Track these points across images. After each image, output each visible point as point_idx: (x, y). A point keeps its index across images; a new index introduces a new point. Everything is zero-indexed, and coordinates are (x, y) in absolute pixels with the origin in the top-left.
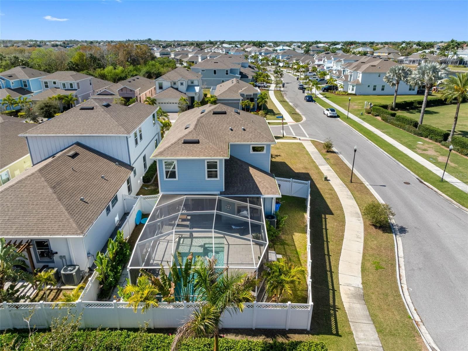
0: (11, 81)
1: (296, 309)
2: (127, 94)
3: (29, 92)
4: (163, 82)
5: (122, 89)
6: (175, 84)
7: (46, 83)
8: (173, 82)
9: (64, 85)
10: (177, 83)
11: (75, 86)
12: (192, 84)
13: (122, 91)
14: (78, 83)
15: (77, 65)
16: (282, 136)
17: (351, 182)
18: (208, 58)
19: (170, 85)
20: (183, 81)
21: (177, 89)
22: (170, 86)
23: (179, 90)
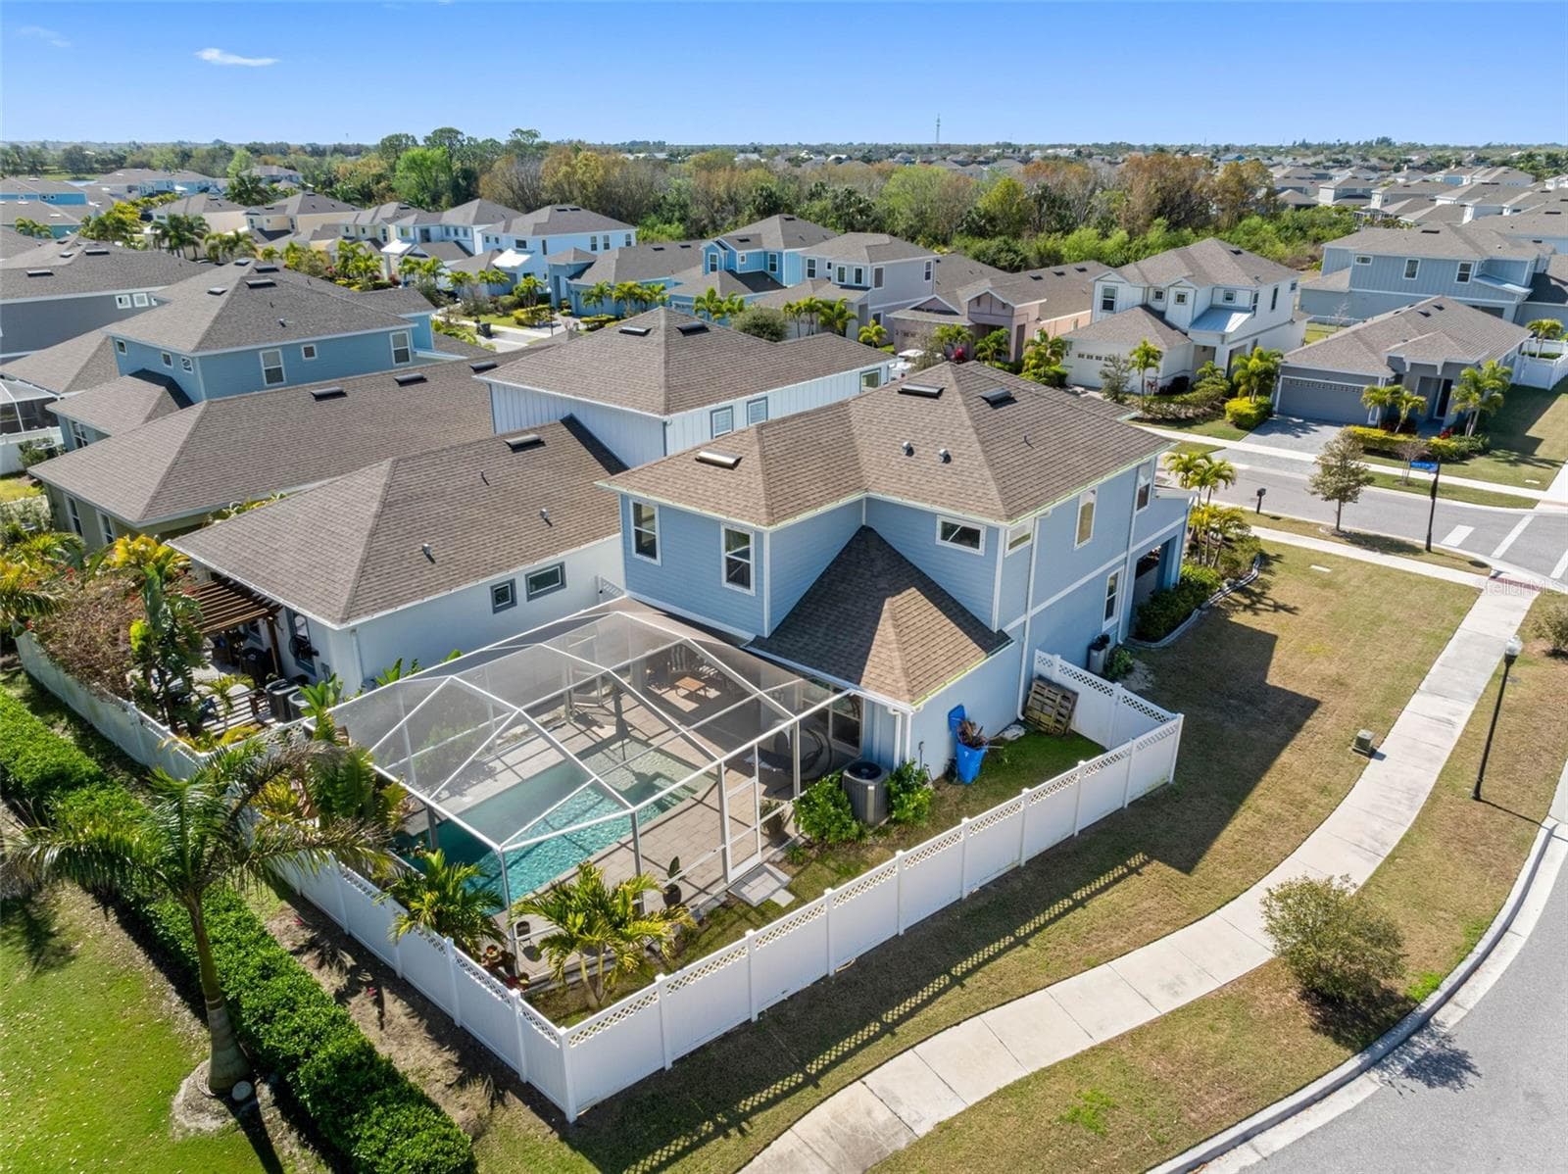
0: (740, 253)
1: (529, 1022)
2: (991, 314)
3: (776, 285)
4: (1119, 285)
5: (978, 299)
6: (1159, 295)
7: (811, 263)
8: (1155, 288)
9: (841, 271)
10: (1165, 296)
11: (868, 279)
12: (1229, 304)
13: (979, 304)
14: (879, 273)
15: (992, 220)
16: (1421, 543)
17: (1477, 798)
18: (1506, 213)
19: (1139, 300)
20: (1186, 290)
21: (1160, 315)
22: (1140, 302)
23: (1168, 317)
